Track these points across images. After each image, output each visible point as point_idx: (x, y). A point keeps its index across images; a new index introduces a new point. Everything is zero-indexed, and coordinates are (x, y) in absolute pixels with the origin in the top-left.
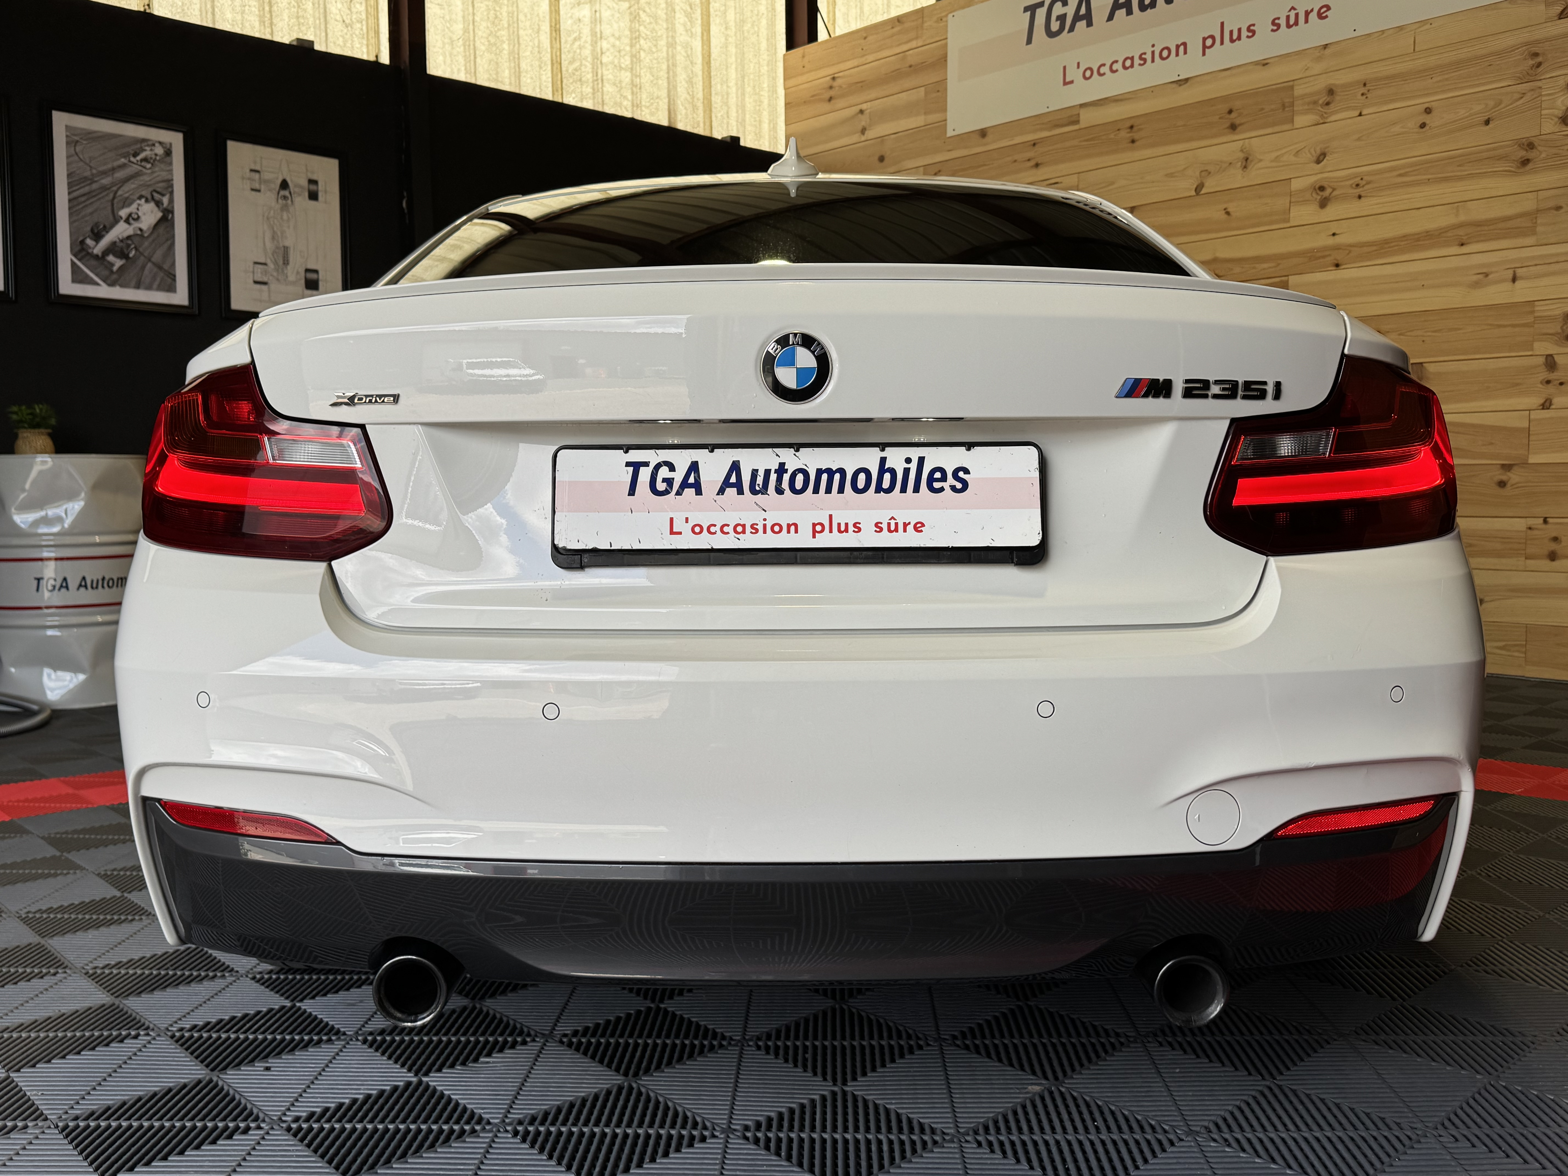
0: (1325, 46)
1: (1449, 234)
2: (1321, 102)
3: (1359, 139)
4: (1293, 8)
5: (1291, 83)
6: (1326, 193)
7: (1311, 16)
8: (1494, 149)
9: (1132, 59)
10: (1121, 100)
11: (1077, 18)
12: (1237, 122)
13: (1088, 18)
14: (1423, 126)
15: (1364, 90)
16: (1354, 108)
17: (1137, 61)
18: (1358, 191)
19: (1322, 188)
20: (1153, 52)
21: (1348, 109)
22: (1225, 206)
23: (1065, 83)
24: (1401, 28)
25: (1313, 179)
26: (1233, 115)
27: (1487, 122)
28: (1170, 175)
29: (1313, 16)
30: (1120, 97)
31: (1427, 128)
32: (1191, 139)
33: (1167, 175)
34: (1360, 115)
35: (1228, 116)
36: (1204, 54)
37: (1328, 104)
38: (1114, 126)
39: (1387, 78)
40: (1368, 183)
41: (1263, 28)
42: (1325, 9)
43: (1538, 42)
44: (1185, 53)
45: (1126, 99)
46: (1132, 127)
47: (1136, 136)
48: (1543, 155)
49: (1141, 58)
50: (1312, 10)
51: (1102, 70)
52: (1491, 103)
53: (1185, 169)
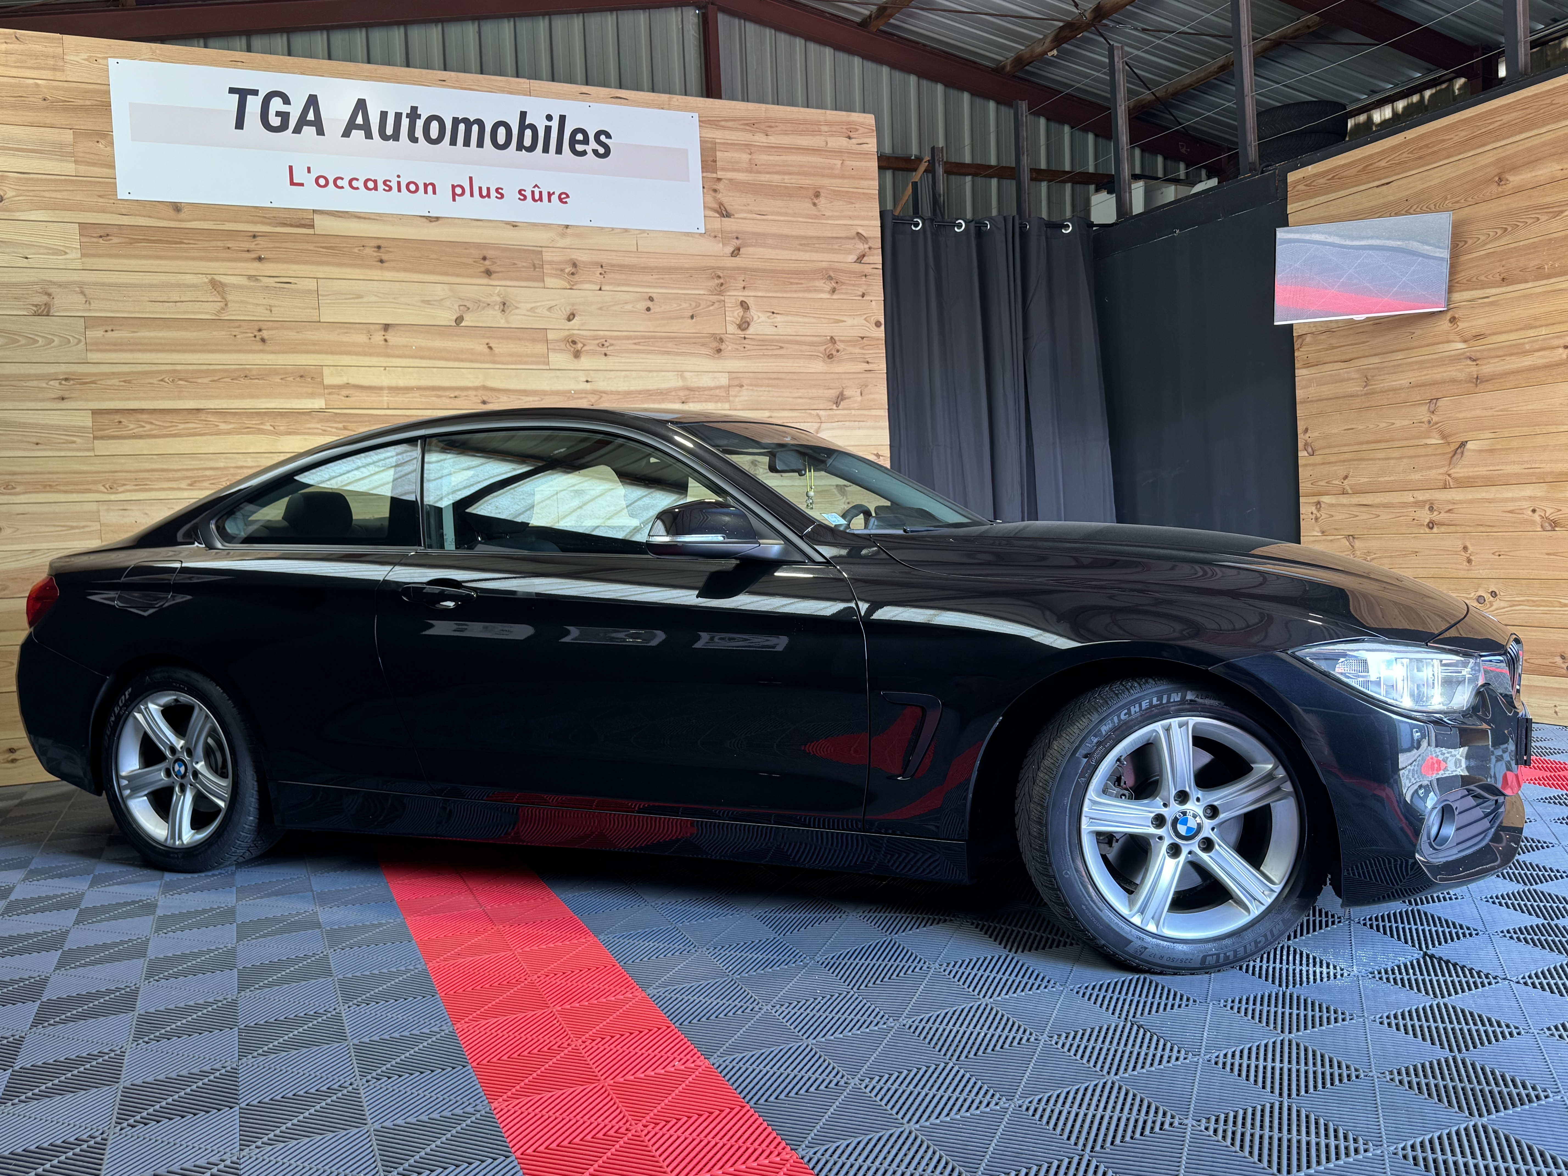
0: (567, 227)
1: (673, 393)
2: (567, 271)
3: (600, 309)
4: (536, 186)
5: (540, 249)
6: (579, 346)
7: (553, 197)
8: (699, 338)
9: (375, 182)
10: (365, 218)
11: (302, 122)
12: (492, 268)
13: (318, 125)
14: (648, 309)
15: (600, 270)
16: (595, 283)
17: (381, 186)
18: (604, 350)
19: (574, 342)
20: (399, 183)
21: (590, 282)
22: (487, 341)
23: (292, 183)
24: (626, 230)
25: (566, 333)
26: (487, 262)
27: (692, 317)
28: (428, 302)
29: (555, 198)
30: (362, 215)
31: (652, 311)
32: (446, 274)
33: (423, 301)
34: (600, 289)
35: (482, 261)
36: (454, 200)
37: (573, 274)
38: (361, 241)
39: (619, 266)
40: (611, 345)
41: (511, 194)
42: (563, 196)
43: (719, 268)
44: (434, 192)
45: (369, 219)
46: (379, 247)
47: (385, 257)
48: (730, 348)
49: (385, 183)
50: (554, 193)
51: (339, 183)
52: (694, 304)
53: (442, 299)
